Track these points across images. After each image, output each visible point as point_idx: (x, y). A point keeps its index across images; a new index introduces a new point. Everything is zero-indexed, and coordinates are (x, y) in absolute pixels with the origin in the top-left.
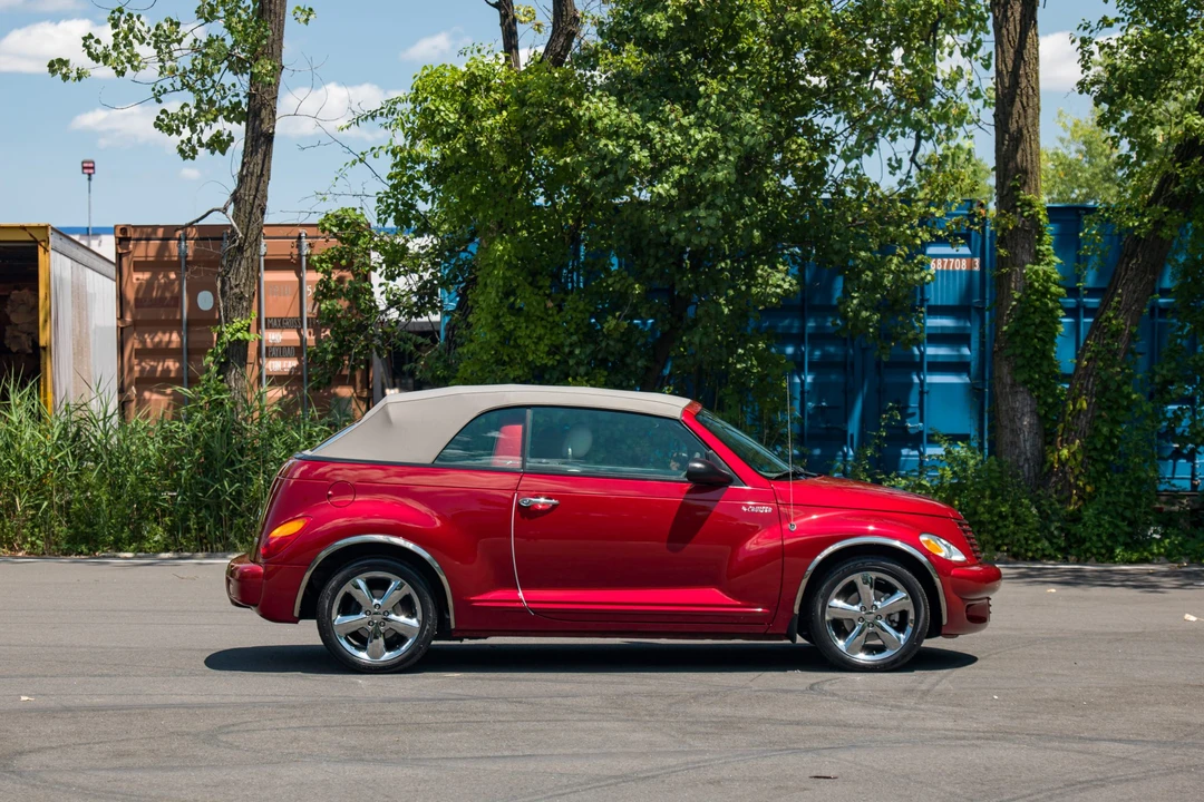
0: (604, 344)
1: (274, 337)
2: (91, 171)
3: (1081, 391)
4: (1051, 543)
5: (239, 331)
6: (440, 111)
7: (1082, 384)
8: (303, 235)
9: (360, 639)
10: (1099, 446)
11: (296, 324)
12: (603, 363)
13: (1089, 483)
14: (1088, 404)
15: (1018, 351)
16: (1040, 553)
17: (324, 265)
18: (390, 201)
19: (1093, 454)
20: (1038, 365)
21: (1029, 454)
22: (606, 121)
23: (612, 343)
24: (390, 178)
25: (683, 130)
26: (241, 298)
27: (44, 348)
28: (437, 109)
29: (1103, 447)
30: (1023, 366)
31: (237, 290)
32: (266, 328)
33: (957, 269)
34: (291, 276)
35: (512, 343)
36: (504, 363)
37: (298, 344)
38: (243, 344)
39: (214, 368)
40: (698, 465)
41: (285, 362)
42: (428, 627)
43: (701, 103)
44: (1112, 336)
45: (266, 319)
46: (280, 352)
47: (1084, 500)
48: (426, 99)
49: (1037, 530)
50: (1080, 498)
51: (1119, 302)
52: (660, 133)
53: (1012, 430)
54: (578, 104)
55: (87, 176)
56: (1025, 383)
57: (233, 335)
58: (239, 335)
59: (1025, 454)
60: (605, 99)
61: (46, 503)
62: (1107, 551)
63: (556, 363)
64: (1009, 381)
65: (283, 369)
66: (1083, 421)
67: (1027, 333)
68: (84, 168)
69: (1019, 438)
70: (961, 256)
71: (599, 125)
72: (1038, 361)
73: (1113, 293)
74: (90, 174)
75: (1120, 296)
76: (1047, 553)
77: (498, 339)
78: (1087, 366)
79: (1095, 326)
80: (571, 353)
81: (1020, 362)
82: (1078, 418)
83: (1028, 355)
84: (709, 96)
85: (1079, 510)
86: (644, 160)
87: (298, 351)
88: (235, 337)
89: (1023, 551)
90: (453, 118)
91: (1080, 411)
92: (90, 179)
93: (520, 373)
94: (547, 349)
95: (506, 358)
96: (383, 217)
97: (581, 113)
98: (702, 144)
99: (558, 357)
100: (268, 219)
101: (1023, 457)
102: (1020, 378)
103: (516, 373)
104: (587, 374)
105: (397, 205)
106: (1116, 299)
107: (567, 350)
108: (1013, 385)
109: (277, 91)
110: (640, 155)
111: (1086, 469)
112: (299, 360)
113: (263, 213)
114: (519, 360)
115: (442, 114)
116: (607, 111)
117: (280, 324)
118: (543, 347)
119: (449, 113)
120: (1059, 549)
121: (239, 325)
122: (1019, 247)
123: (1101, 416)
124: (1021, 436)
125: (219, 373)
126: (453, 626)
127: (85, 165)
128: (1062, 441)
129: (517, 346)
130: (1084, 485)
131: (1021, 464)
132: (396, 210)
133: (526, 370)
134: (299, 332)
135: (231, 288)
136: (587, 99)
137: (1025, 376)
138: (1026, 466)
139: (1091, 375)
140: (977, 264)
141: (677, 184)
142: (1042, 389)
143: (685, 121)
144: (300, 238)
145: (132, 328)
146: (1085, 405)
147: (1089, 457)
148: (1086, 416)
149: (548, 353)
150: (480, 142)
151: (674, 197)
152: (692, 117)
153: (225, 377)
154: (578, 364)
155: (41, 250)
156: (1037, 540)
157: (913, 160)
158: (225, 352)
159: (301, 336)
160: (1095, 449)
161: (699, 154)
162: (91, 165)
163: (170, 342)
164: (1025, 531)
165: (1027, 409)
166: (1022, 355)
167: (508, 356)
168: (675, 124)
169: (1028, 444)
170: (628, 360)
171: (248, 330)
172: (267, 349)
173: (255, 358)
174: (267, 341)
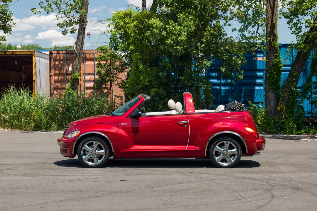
1: (88, 78)
2: (89, 35)
3: (285, 91)
4: (277, 130)
6: (119, 22)
7: (286, 89)
8: (95, 52)
10: (290, 105)
11: (93, 74)
12: (163, 84)
13: (287, 114)
14: (287, 94)
15: (270, 81)
16: (273, 132)
17: (98, 59)
18: (112, 44)
19: (288, 107)
20: (275, 84)
21: (273, 107)
22: (155, 25)
24: (111, 39)
25: (173, 27)
26: (77, 68)
27: (34, 81)
28: (118, 22)
29: (291, 105)
30: (271, 85)
31: (76, 66)
32: (86, 75)
33: (260, 60)
34: (92, 63)
35: (139, 80)
36: (138, 84)
37: (94, 79)
38: (77, 79)
41: (90, 84)
43: (178, 20)
44: (293, 77)
45: (86, 73)
46: (89, 81)
47: (286, 119)
48: (116, 19)
49: (273, 126)
50: (285, 118)
51: (295, 69)
52: (169, 27)
53: (269, 101)
54: (149, 20)
55: (88, 37)
56: (272, 89)
58: (77, 77)
59: (272, 107)
60: (156, 19)
61: (29, 118)
62: (291, 132)
64: (268, 89)
65: (90, 86)
66: (286, 99)
67: (272, 76)
68: (88, 35)
69: (271, 103)
70: (261, 57)
71: (154, 26)
72: (275, 83)
73: (294, 66)
74: (89, 36)
75: (295, 67)
76: (275, 132)
78: (287, 85)
79: (289, 74)
81: (271, 84)
82: (285, 98)
83: (273, 82)
84: (181, 18)
85: (285, 121)
86: (164, 34)
87: (93, 81)
88: (75, 78)
89: (269, 131)
90: (122, 24)
91: (285, 96)
92: (89, 37)
93: (142, 87)
95: (138, 83)
96: (111, 48)
97: (149, 23)
98: (178, 30)
99: (150, 83)
100: (84, 49)
101: (272, 108)
102: (270, 88)
103: (141, 87)
105: (114, 45)
106: (294, 68)
108: (269, 89)
109: (86, 17)
110: (164, 33)
111: (287, 111)
112: (94, 83)
113: (83, 47)
115: (119, 23)
116: (156, 22)
117: (89, 74)
118: (146, 80)
119: (121, 23)
120: (279, 131)
121: (76, 75)
122: (271, 54)
123: (290, 97)
124: (271, 102)
127: (88, 34)
128: (280, 104)
130: (286, 115)
131: (271, 109)
132: (114, 46)
133: (143, 86)
135: (75, 66)
136: (151, 19)
137: (272, 87)
138: (272, 110)
139: (288, 87)
140: (265, 59)
141: (172, 40)
142: (277, 90)
143: (174, 25)
144: (94, 53)
145: (53, 76)
146: (286, 95)
147: (288, 108)
148: (287, 97)
149: (147, 82)
150: (127, 30)
151: (172, 43)
152: (177, 24)
153: (73, 87)
154: (155, 84)
155: (33, 57)
156: (273, 129)
157: (257, 32)
158: (73, 81)
159: (94, 77)
160: (289, 106)
161: (178, 33)
162: (89, 34)
164: (270, 126)
165: (273, 96)
166: (271, 82)
167: (139, 82)
168: (172, 25)
169: (273, 104)
170: (169, 83)
171: (79, 76)
172: (86, 80)
173: (83, 83)
174: (86, 79)
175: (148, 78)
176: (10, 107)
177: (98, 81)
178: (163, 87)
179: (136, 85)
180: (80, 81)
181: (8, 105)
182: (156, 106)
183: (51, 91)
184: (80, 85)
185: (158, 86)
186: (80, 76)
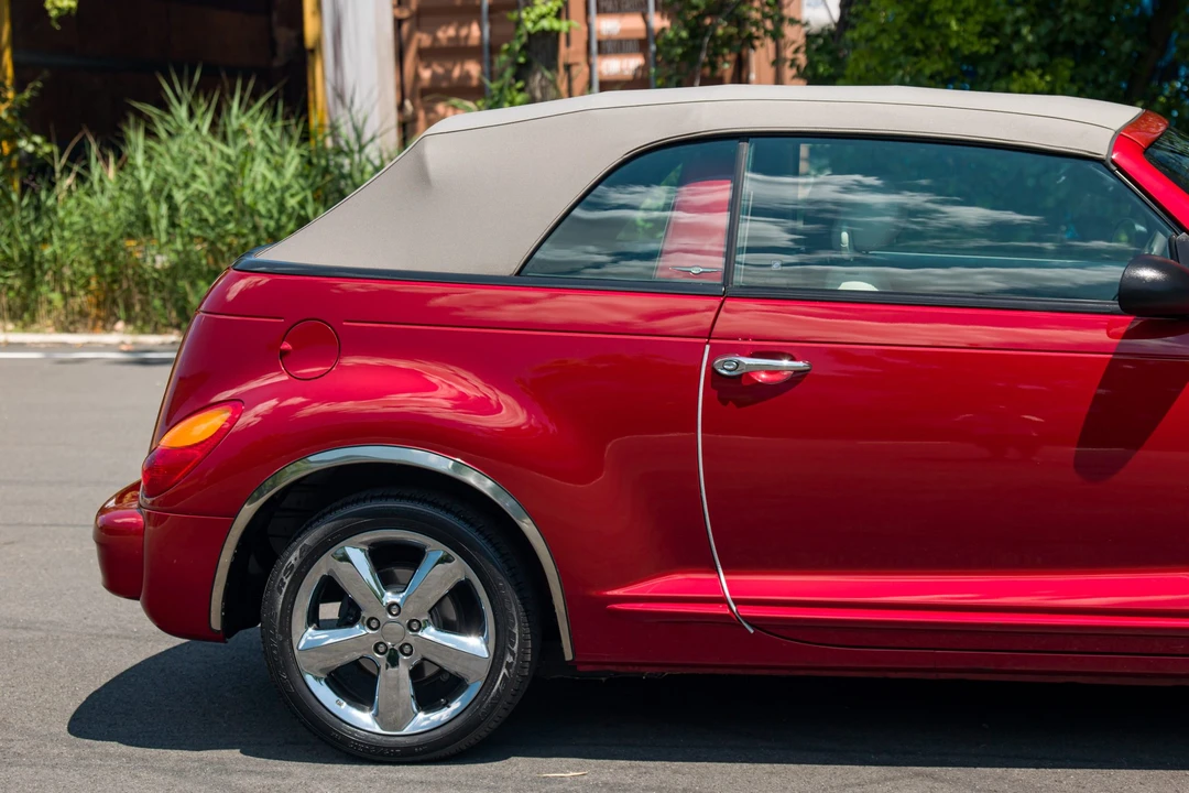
0: (1066, 19)
1: (609, 25)
5: (543, 17)
9: (355, 681)
11: (639, 4)
12: (1069, 47)
23: (1079, 16)
27: (312, 51)
32: (597, 10)
35: (927, 22)
36: (917, 53)
37: (642, 35)
38: (551, 37)
39: (509, 73)
40: (1148, 274)
41: (626, 62)
42: (509, 659)
45: (598, 1)
46: (615, 46)
57: (535, 23)
58: (545, 24)
63: (992, 50)
65: (622, 70)
77: (906, 16)
80: (1017, 35)
87: (642, 45)
88: (539, 27)
93: (940, 66)
94: (978, 28)
95: (919, 45)
99: (995, 41)
104: (1041, 65)
107: (1008, 30)
112: (646, 57)
114: (938, 47)
117: (617, 5)
118: (973, 26)
121: (544, 10)
125: (517, 77)
126: (569, 656)
129: (934, 26)
133: (950, 62)
134: (644, 16)
145: (414, 19)
149: (982, 35)
153: (527, 84)
158: (524, 47)
159: (646, 22)
163: (467, 37)
167: (923, 41)
170: (1107, 43)
171: (558, 16)
172: (599, 43)
173: (581, 59)
174: (599, 32)
175: (981, 9)
176: (173, 209)
177: (670, 43)
178: (1071, 64)
179: (902, 59)
180: (568, 43)
181: (156, 192)
182: (1030, 182)
183: (401, 107)
184: (568, 67)
185: (1045, 57)
186: (568, 18)
